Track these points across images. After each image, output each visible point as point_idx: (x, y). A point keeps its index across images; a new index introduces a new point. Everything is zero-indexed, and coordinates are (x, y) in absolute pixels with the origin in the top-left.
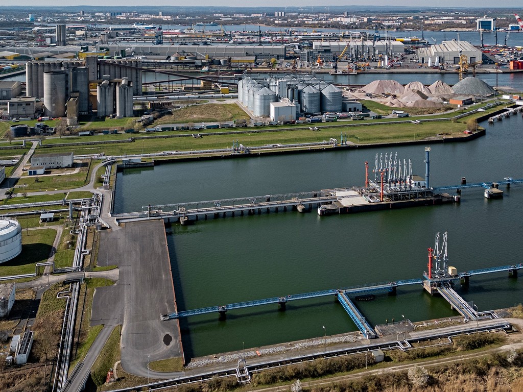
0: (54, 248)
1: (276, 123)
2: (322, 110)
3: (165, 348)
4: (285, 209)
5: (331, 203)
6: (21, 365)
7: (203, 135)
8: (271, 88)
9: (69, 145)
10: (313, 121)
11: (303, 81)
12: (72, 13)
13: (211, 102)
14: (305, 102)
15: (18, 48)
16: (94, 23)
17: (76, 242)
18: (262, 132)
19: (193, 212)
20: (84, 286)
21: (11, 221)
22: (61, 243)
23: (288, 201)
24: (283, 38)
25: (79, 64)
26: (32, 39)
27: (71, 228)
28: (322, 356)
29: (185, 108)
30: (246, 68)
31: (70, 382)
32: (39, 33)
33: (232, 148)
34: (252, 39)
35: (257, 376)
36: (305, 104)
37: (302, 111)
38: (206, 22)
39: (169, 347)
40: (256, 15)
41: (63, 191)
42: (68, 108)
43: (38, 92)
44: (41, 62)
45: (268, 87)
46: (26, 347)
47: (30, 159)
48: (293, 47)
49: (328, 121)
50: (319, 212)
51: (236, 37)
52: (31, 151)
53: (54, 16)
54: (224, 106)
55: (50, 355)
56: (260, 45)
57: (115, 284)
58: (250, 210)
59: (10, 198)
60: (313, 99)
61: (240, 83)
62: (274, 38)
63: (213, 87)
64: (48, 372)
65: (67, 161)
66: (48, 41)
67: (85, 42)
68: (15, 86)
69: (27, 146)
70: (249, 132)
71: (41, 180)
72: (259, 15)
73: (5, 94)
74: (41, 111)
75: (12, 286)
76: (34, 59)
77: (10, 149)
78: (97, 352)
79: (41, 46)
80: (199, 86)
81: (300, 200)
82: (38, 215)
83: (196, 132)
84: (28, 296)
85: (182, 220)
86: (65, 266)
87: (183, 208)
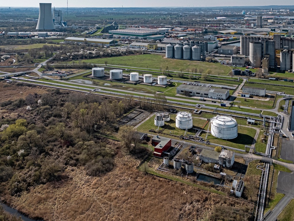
0: (255, 140)
6: (237, 197)
9: (263, 84)
12: (266, 10)
15: (237, 29)
16: (279, 15)
17: (267, 140)
20: (272, 167)
21: (232, 119)
22: (259, 138)
25: (269, 39)
26: (244, 24)
27: (265, 131)
31: (265, 219)
32: (247, 21)
41: (260, 109)
42: (263, 63)
43: (246, 53)
44: (248, 36)
46: (241, 189)
47: (242, 88)
52: (243, 84)
53: (256, 11)
55: (254, 198)
57: (292, 173)
59: (232, 106)
64: (252, 208)
65: (262, 93)
66: (252, 25)
67: (273, 26)
68: (234, 48)
69: (240, 81)
71: (248, 101)
73: (230, 52)
74: (248, 63)
75: (233, 153)
76: (245, 34)
77: (232, 81)
78: (281, 209)
79: (249, 28)
82: (246, 119)
84: (241, 161)
86: (262, 152)
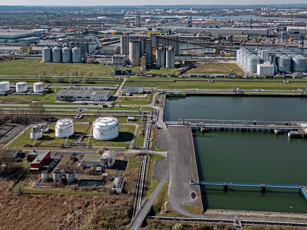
0: (134, 135)
1: (261, 77)
2: (292, 70)
3: (192, 200)
4: (266, 131)
5: (297, 130)
6: (118, 194)
7: (215, 81)
8: (258, 55)
9: (142, 81)
10: (286, 77)
11: (280, 51)
12: (144, 9)
13: (220, 61)
14: (281, 65)
15: (117, 28)
16: (155, 15)
17: (145, 134)
18: (252, 81)
19: (208, 125)
20: (149, 157)
21: (114, 119)
22: (138, 133)
23: (268, 126)
24: (266, 24)
25: (147, 38)
26: (123, 23)
27: (143, 126)
28: (290, 224)
29: (204, 65)
30: (242, 42)
31: (142, 207)
32: (127, 20)
33: (232, 90)
34: (246, 24)
35: (246, 227)
36: (280, 66)
37: (278, 70)
38: (218, 14)
39: (195, 200)
40: (249, 10)
41: (139, 106)
42: (141, 61)
43: (126, 52)
44: (128, 36)
45: (256, 54)
46: (121, 185)
47: (122, 87)
48: (273, 30)
49: (297, 78)
50: (289, 135)
51: (236, 23)
52: (123, 83)
53: (135, 11)
54: (228, 64)
55: (133, 191)
56: (251, 28)
57: (165, 160)
58: (243, 129)
59: (113, 107)
60: (286, 63)
61: (238, 51)
62: (260, 24)
63: (221, 53)
64: (131, 200)
65: (141, 90)
66: (131, 24)
67: (150, 25)
68: (115, 48)
69: (121, 81)
70: (243, 81)
71: (128, 99)
72: (251, 10)
73: (111, 52)
74: (128, 63)
75: (114, 152)
76: (125, 34)
77: (113, 81)
78: (156, 194)
79: (128, 27)
80: (212, 52)
81: (276, 126)
82: (127, 117)
83: (210, 79)
84: (122, 158)
85: (202, 129)
86: (140, 146)
87: (202, 122)
